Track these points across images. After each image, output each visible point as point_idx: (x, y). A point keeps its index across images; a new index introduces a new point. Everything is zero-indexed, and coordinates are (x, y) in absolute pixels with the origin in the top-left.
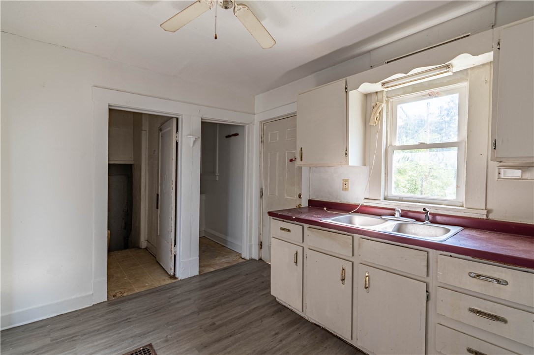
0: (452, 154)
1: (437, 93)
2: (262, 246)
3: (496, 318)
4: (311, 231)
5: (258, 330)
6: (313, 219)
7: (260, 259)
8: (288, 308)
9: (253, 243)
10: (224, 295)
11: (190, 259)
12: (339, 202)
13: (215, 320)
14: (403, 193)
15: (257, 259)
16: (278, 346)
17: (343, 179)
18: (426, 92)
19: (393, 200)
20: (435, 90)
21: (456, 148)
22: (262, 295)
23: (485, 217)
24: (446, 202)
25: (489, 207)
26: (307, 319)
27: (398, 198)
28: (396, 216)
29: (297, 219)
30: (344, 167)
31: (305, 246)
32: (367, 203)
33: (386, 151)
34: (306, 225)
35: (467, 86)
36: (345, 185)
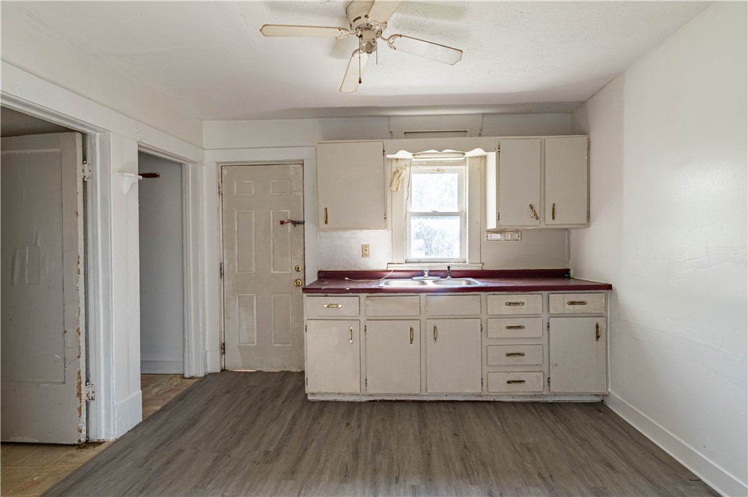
0: (456, 221)
1: (443, 170)
2: (224, 349)
3: (519, 327)
4: (371, 300)
5: (326, 431)
6: (374, 286)
7: (223, 370)
8: (328, 401)
9: (207, 349)
10: (231, 424)
11: (128, 398)
12: (358, 270)
13: (262, 448)
14: (421, 255)
15: (219, 371)
16: (363, 431)
17: (362, 246)
18: (436, 168)
19: (413, 263)
20: (442, 167)
21: (459, 217)
22: (283, 403)
23: (480, 269)
24: (453, 261)
25: (482, 261)
26: (359, 401)
27: (416, 261)
28: (426, 276)
29: (352, 290)
30: (364, 232)
31: (363, 319)
32: (392, 268)
33: (406, 217)
34: (363, 296)
35: (465, 169)
36: (365, 251)
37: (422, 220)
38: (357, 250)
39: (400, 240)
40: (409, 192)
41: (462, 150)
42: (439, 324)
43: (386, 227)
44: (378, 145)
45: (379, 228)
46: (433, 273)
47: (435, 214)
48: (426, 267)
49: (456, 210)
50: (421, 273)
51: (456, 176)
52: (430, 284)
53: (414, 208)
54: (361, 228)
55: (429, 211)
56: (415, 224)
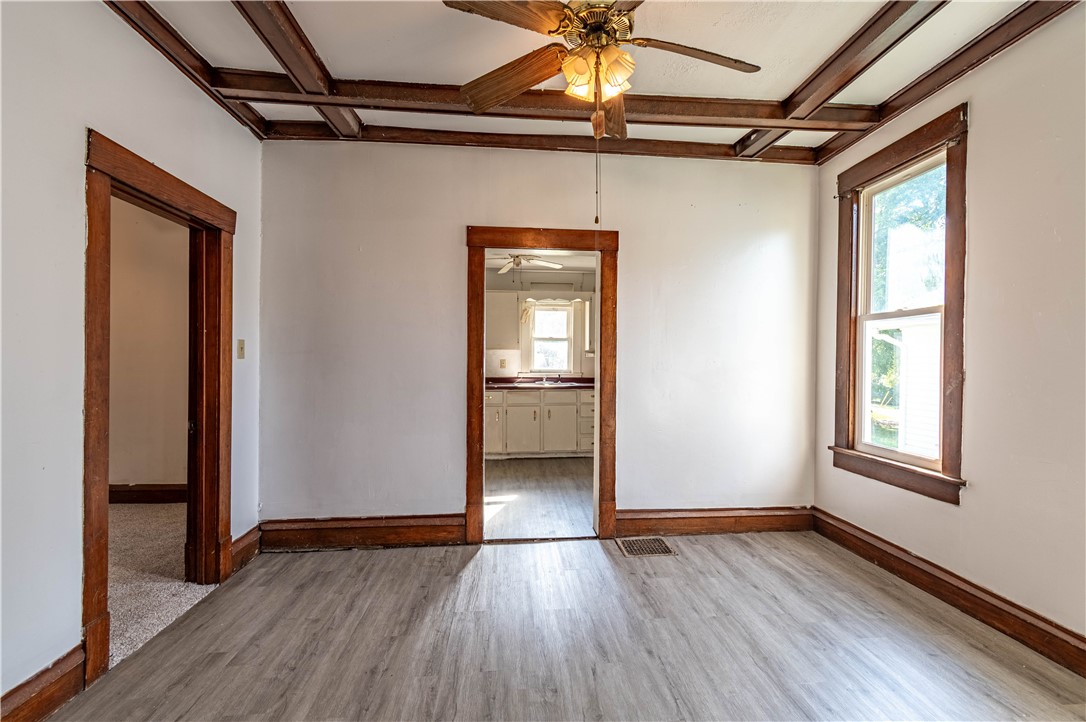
1: (557, 310)
6: (511, 386)
12: (497, 377)
14: (541, 369)
17: (501, 360)
18: (552, 308)
19: (535, 372)
20: (556, 307)
23: (581, 376)
24: (562, 371)
25: (582, 371)
26: (501, 459)
27: (538, 371)
28: (544, 380)
29: (498, 388)
30: (502, 351)
31: (505, 405)
32: (521, 375)
33: (530, 341)
34: (506, 391)
35: (571, 309)
36: (502, 364)
37: (541, 343)
38: (497, 363)
39: (527, 357)
40: (534, 324)
41: (570, 299)
42: (552, 408)
43: (518, 349)
44: (513, 295)
45: (514, 348)
46: (548, 379)
47: (551, 339)
48: (544, 375)
49: (565, 336)
50: (541, 379)
51: (565, 313)
52: (547, 385)
53: (536, 334)
54: (500, 349)
55: (547, 337)
56: (537, 346)
